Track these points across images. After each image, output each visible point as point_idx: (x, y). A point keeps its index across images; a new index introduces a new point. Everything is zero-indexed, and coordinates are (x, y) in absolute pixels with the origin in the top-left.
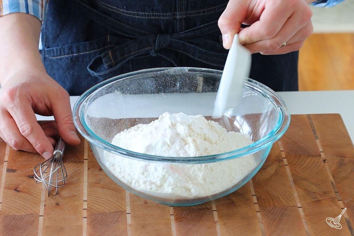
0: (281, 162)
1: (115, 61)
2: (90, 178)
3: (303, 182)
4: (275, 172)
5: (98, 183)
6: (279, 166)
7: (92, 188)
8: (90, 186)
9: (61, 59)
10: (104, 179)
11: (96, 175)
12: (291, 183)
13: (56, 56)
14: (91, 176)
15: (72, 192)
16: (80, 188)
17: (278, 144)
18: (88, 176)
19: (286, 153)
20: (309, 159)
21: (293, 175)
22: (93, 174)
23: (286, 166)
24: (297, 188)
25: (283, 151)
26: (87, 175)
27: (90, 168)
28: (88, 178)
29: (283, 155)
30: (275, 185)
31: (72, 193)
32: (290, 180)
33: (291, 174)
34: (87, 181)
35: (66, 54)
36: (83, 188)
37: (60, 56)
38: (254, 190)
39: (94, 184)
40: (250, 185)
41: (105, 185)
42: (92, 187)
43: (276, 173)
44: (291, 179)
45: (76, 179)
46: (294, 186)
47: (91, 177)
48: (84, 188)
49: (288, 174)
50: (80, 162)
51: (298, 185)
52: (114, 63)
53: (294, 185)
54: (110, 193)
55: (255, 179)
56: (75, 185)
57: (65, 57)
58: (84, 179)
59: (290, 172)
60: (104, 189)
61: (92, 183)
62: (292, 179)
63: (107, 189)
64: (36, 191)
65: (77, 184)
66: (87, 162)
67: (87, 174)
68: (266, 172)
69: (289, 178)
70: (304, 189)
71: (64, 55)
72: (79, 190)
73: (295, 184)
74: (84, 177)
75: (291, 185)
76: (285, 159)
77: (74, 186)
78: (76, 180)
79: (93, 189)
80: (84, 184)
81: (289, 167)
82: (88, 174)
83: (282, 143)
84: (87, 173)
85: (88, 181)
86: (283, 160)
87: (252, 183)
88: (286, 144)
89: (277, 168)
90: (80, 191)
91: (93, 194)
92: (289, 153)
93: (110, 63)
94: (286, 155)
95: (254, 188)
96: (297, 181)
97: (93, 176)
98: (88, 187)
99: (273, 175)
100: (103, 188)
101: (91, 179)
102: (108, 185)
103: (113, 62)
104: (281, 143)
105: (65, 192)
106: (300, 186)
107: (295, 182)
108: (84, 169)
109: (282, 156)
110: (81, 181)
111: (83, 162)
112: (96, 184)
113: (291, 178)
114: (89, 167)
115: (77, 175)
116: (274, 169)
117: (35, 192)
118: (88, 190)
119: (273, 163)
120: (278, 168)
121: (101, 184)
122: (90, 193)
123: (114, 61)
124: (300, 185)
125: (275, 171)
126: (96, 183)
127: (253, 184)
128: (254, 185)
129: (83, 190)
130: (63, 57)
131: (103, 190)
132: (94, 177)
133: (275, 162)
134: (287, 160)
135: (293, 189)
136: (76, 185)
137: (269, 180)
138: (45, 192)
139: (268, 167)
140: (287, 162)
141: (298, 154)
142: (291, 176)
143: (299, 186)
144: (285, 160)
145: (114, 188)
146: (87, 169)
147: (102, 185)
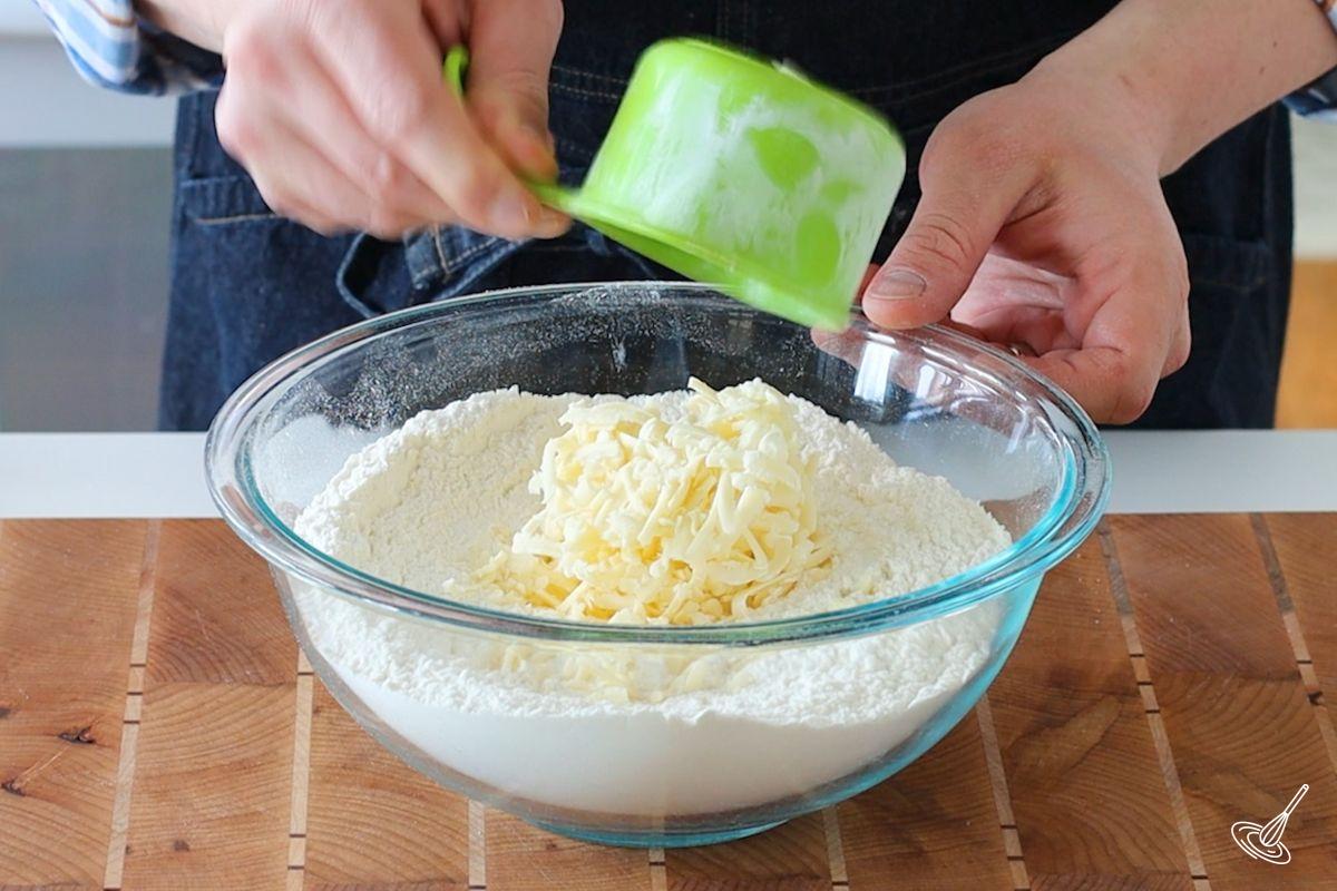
0: (1128, 698)
1: (451, 263)
2: (323, 746)
3: (1218, 776)
4: (1103, 737)
5: (356, 768)
6: (1120, 716)
7: (329, 786)
8: (320, 778)
9: (230, 230)
10: (379, 754)
11: (345, 736)
12: (1168, 784)
13: (213, 217)
14: (327, 737)
15: (241, 800)
16: (280, 784)
17: (1122, 629)
18: (312, 739)
19: (1153, 663)
20: (1248, 692)
21: (1177, 750)
22: (332, 732)
23: (1149, 716)
24: (1193, 800)
25: (1141, 656)
26: (309, 737)
27: (322, 707)
28: (312, 746)
29: (1141, 671)
30: (1100, 789)
31: (241, 804)
32: (1165, 769)
33: (1170, 744)
34: (307, 760)
35: (253, 209)
36: (290, 786)
37: (227, 216)
38: (1011, 804)
39: (336, 771)
40: (994, 787)
41: (382, 775)
42: (328, 782)
43: (1107, 741)
44: (1167, 765)
45: (260, 751)
46: (1178, 794)
47: (324, 743)
48: (295, 784)
49: (1156, 746)
50: (281, 684)
51: (1197, 788)
52: (448, 272)
53: (1180, 789)
54: (404, 806)
55: (1016, 765)
56: (255, 772)
57: (252, 221)
58: (293, 750)
59: (1165, 738)
60: (380, 792)
61: (328, 767)
62: (1174, 767)
63: (393, 791)
64: (93, 792)
65: (263, 770)
66: (311, 683)
67: (308, 731)
68: (1065, 736)
69: (1162, 760)
70: (1223, 807)
71: (247, 212)
72: (272, 792)
73: (1182, 786)
74: (297, 744)
75: (1167, 790)
76: (1146, 687)
77: (253, 775)
78: (263, 755)
79: (332, 790)
80: (295, 769)
81: (1165, 719)
82: (314, 732)
83: (1137, 623)
84: (309, 725)
85: (311, 757)
86: (1139, 692)
87: (1003, 779)
88: (1153, 628)
89: (1111, 722)
90: (279, 797)
91: (331, 809)
92: (1166, 664)
93: (434, 268)
94: (1153, 673)
95: (1012, 798)
96: (1194, 773)
97: (332, 741)
98: (310, 781)
99: (1093, 748)
100: (374, 786)
101: (324, 749)
102: (396, 776)
103: (444, 264)
104: (1134, 626)
105: (213, 799)
106: (1207, 793)
107: (1183, 776)
108: (298, 711)
109: (1133, 675)
110: (284, 758)
111: (295, 684)
112: (343, 771)
113: (1171, 761)
114: (320, 704)
115: (268, 735)
116: (1100, 727)
117: (87, 798)
118: (310, 795)
119: (1094, 702)
120: (1115, 721)
121: (369, 772)
122: (320, 804)
123: (447, 261)
124: (1205, 790)
125: (1100, 734)
126: (344, 767)
127: (1007, 781)
128: (1009, 789)
129: (290, 794)
130: (242, 223)
131: (374, 795)
132: (335, 743)
133: (1103, 697)
134: (1156, 691)
135: (1173, 804)
136: (259, 773)
137: (1074, 767)
138: (132, 798)
139: (1074, 719)
140: (1157, 699)
141: (1203, 667)
142: (1170, 753)
143: (1199, 792)
144: (1147, 693)
145: (419, 787)
146: (310, 711)
147: (372, 776)
